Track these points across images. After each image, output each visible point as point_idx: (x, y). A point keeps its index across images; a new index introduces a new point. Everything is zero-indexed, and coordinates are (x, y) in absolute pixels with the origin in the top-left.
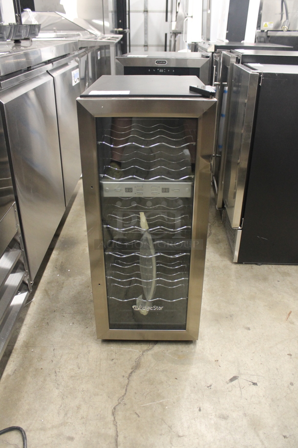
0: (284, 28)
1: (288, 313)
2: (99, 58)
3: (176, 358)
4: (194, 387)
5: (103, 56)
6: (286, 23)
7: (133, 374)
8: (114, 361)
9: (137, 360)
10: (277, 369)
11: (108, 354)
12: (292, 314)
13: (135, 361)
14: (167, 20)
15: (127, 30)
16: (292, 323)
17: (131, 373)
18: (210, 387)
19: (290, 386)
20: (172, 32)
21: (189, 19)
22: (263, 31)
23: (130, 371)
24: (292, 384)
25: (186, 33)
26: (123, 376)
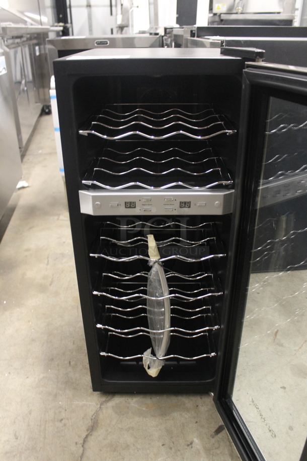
0: (238, 9)
1: (275, 333)
2: (38, 54)
3: (144, 409)
4: (171, 448)
5: (43, 52)
6: (240, 4)
7: (89, 439)
8: (63, 421)
9: (94, 416)
10: (270, 410)
11: (55, 413)
12: (279, 333)
13: (92, 419)
14: (111, 14)
15: (69, 25)
16: (281, 345)
17: (87, 437)
18: (191, 446)
19: (289, 431)
20: (117, 26)
21: (134, 9)
22: (215, 14)
23: (84, 435)
24: (291, 428)
25: (132, 26)
26: (76, 443)
